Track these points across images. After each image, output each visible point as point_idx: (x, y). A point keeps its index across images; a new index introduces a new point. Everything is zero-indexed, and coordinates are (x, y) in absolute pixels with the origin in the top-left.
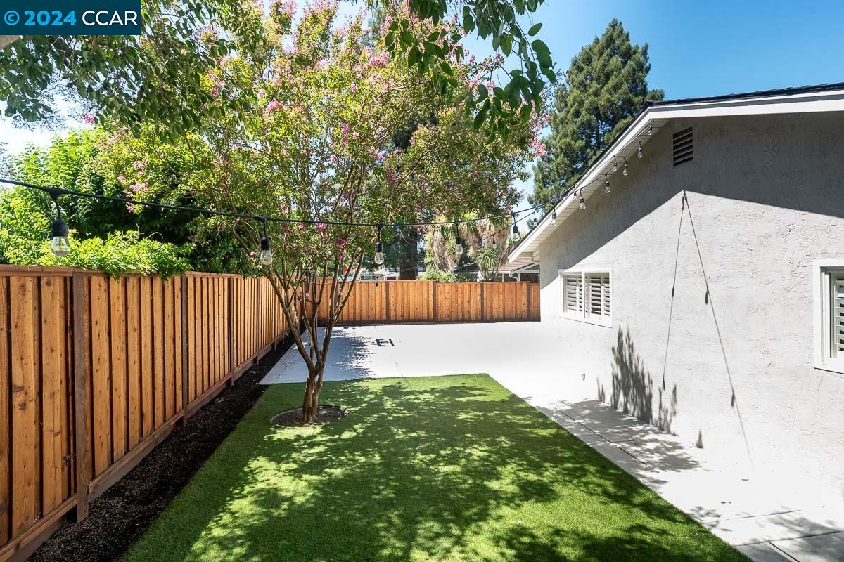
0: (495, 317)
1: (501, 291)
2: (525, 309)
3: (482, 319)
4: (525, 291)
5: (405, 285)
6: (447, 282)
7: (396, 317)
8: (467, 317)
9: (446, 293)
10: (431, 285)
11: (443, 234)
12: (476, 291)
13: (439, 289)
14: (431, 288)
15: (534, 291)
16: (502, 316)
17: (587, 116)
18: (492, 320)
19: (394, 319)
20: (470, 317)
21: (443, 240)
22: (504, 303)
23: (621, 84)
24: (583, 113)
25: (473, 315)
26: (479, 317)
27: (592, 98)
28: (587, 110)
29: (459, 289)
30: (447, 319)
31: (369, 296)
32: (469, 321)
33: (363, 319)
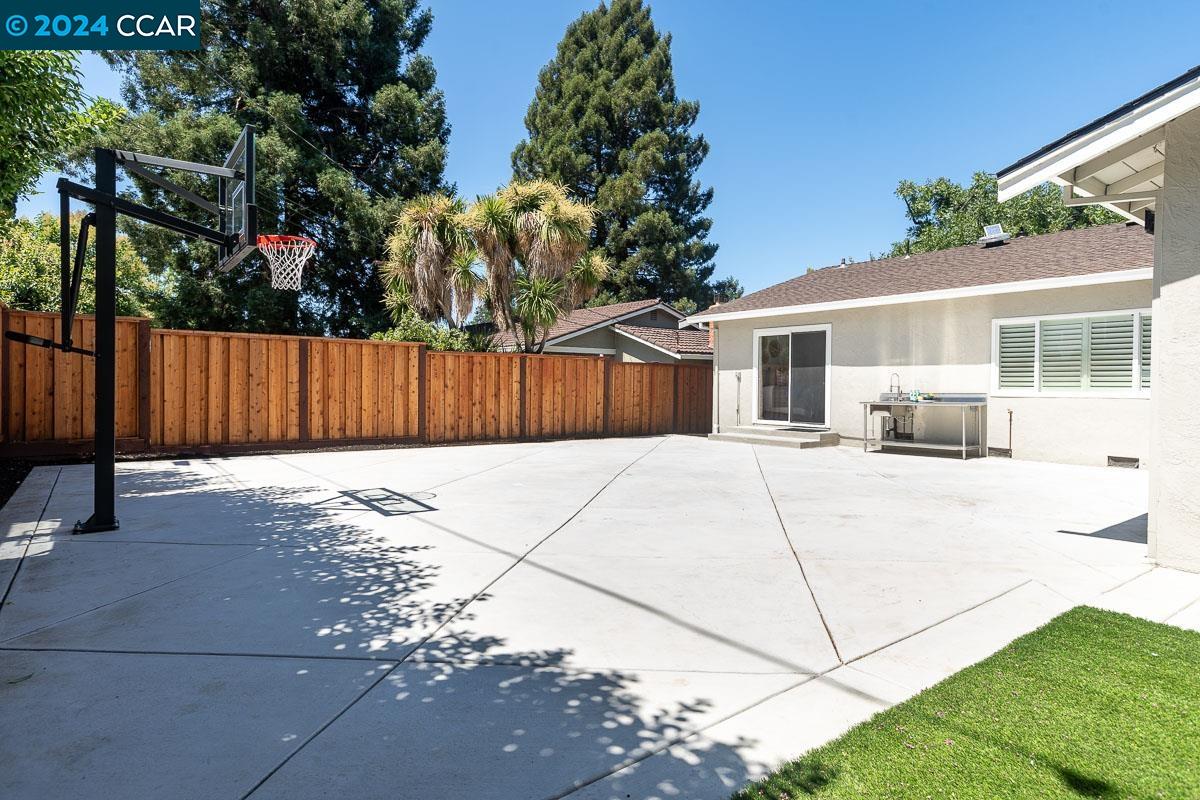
0: (547, 429)
1: (558, 373)
2: (600, 413)
3: (522, 437)
4: (601, 376)
5: (351, 350)
6: (451, 349)
7: (326, 431)
8: (491, 430)
9: (449, 375)
10: (414, 354)
11: (441, 237)
12: (510, 373)
13: (434, 364)
14: (414, 362)
15: (616, 378)
16: (558, 428)
17: (596, 118)
18: (541, 437)
19: (320, 436)
20: (498, 431)
21: (442, 251)
22: (564, 399)
23: (645, 78)
24: (590, 111)
25: (503, 426)
26: (516, 430)
27: (602, 90)
28: (594, 107)
29: (477, 368)
30: (449, 435)
31: (250, 375)
32: (497, 439)
33: (232, 438)
